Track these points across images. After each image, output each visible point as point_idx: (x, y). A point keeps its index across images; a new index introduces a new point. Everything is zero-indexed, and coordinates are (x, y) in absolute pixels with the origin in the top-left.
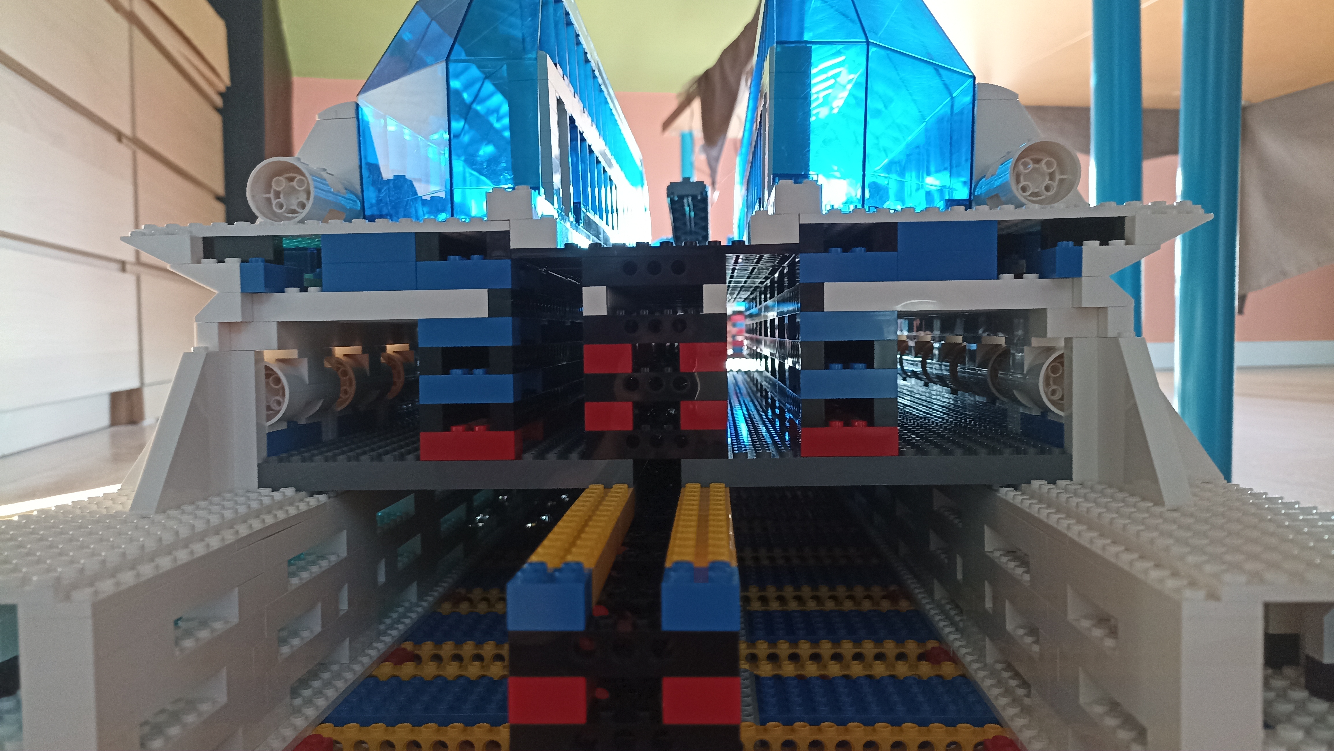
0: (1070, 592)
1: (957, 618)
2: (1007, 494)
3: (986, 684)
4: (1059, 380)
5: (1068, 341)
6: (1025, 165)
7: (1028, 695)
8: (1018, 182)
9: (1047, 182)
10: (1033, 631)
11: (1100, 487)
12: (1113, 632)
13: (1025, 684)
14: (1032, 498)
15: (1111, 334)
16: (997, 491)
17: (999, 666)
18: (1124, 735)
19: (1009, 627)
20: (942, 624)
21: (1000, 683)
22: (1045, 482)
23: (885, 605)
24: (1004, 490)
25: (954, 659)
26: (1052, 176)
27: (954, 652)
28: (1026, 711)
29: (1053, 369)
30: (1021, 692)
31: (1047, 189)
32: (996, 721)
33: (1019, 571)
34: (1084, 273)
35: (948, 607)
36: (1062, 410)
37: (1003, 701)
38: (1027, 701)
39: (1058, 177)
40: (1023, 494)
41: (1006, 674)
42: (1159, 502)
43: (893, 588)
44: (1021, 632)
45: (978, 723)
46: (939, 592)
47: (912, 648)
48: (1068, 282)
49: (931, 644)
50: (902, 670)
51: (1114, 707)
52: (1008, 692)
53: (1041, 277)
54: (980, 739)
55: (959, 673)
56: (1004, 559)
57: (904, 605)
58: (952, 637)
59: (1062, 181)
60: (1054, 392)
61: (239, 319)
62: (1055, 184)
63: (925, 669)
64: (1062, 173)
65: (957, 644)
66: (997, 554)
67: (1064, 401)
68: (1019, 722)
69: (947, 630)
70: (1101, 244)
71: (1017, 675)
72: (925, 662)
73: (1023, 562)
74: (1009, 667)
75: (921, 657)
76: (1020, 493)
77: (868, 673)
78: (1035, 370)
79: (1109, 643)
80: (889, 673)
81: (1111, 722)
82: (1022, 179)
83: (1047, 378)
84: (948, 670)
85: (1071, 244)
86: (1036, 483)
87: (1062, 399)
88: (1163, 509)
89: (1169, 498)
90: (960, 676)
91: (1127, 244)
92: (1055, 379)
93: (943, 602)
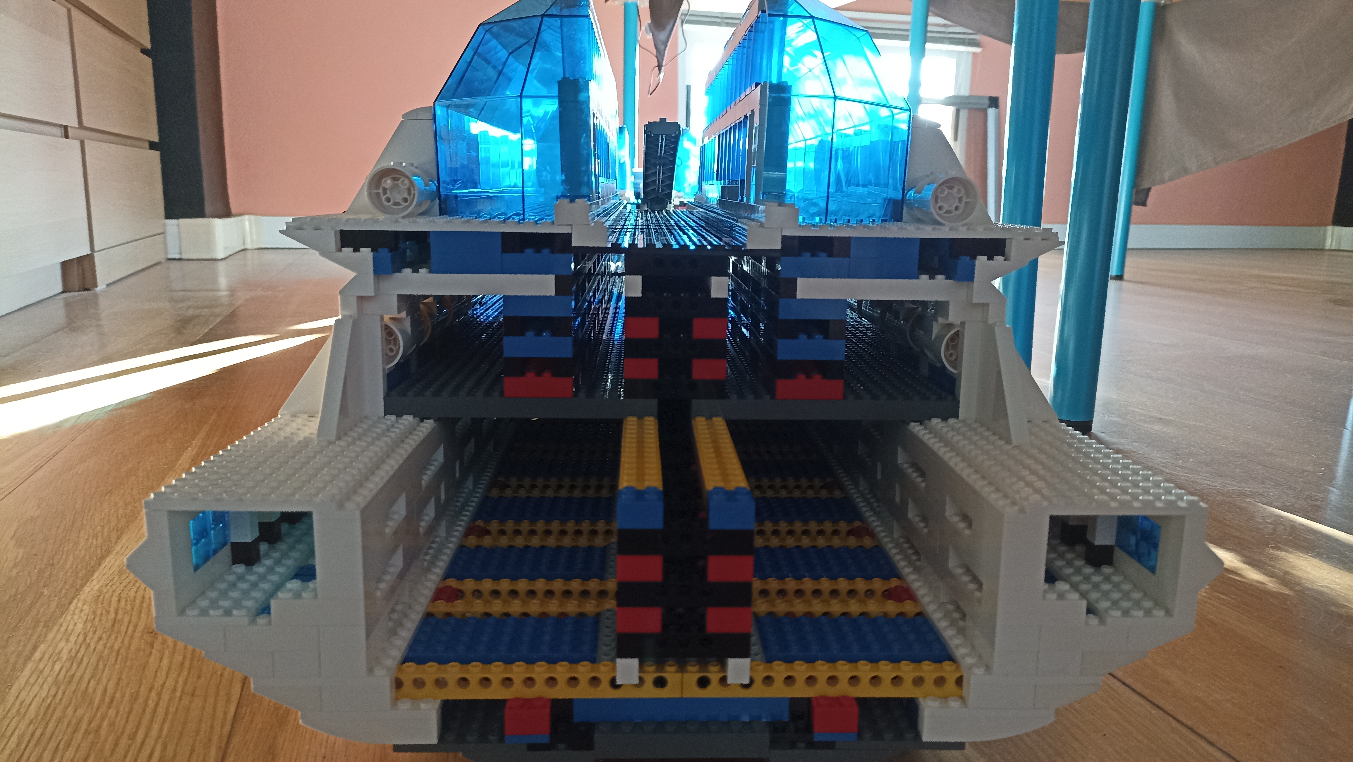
0: (948, 498)
1: (876, 505)
2: (915, 428)
3: (893, 552)
4: (955, 347)
5: (963, 324)
6: (943, 191)
7: (919, 560)
8: (936, 202)
9: (957, 204)
10: (925, 519)
11: (975, 425)
12: (970, 526)
13: (917, 553)
14: (930, 432)
15: (990, 322)
16: (908, 424)
17: (902, 540)
18: (972, 586)
19: (910, 515)
20: (865, 509)
21: (902, 551)
22: (940, 420)
23: (824, 494)
24: (913, 424)
25: (872, 535)
26: (960, 199)
27: (872, 530)
28: (917, 570)
29: (952, 339)
30: (914, 557)
31: (957, 208)
32: (899, 576)
33: (919, 480)
34: (976, 279)
35: (869, 496)
36: (955, 368)
37: (903, 564)
38: (918, 563)
39: (964, 200)
40: (926, 428)
41: (906, 546)
42: (1008, 442)
43: (829, 480)
44: (917, 519)
45: (886, 578)
46: (863, 485)
47: (843, 526)
48: (965, 283)
49: (857, 524)
50: (836, 542)
51: (968, 571)
52: (906, 557)
53: (947, 278)
54: (886, 588)
55: (875, 544)
56: (910, 470)
57: (837, 494)
58: (872, 519)
59: (967, 203)
60: (951, 355)
61: (372, 294)
62: (962, 206)
63: (852, 542)
64: (967, 198)
65: (875, 524)
66: (906, 466)
67: (956, 363)
68: (912, 577)
69: (868, 514)
70: (988, 259)
71: (912, 547)
72: (852, 537)
73: (923, 474)
74: (908, 541)
75: (850, 533)
76: (923, 427)
77: (813, 544)
78: (940, 338)
79: (967, 532)
80: (827, 544)
81: (965, 579)
82: (939, 200)
83: (947, 345)
84: (867, 542)
85: (968, 258)
86: (935, 421)
87: (956, 360)
88: (1009, 447)
89: (1015, 440)
90: (875, 546)
91: (1005, 260)
92: (952, 345)
93: (866, 492)
